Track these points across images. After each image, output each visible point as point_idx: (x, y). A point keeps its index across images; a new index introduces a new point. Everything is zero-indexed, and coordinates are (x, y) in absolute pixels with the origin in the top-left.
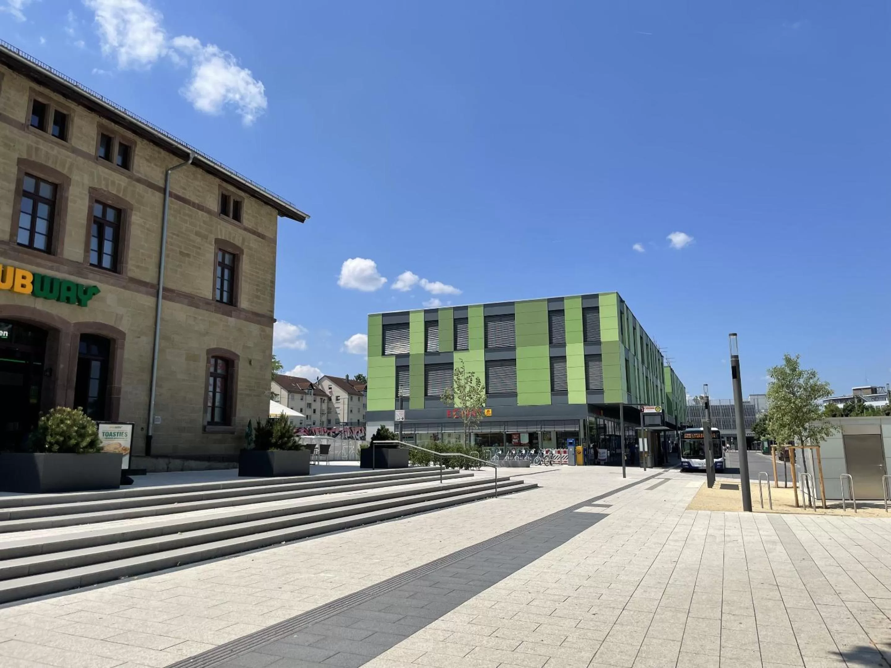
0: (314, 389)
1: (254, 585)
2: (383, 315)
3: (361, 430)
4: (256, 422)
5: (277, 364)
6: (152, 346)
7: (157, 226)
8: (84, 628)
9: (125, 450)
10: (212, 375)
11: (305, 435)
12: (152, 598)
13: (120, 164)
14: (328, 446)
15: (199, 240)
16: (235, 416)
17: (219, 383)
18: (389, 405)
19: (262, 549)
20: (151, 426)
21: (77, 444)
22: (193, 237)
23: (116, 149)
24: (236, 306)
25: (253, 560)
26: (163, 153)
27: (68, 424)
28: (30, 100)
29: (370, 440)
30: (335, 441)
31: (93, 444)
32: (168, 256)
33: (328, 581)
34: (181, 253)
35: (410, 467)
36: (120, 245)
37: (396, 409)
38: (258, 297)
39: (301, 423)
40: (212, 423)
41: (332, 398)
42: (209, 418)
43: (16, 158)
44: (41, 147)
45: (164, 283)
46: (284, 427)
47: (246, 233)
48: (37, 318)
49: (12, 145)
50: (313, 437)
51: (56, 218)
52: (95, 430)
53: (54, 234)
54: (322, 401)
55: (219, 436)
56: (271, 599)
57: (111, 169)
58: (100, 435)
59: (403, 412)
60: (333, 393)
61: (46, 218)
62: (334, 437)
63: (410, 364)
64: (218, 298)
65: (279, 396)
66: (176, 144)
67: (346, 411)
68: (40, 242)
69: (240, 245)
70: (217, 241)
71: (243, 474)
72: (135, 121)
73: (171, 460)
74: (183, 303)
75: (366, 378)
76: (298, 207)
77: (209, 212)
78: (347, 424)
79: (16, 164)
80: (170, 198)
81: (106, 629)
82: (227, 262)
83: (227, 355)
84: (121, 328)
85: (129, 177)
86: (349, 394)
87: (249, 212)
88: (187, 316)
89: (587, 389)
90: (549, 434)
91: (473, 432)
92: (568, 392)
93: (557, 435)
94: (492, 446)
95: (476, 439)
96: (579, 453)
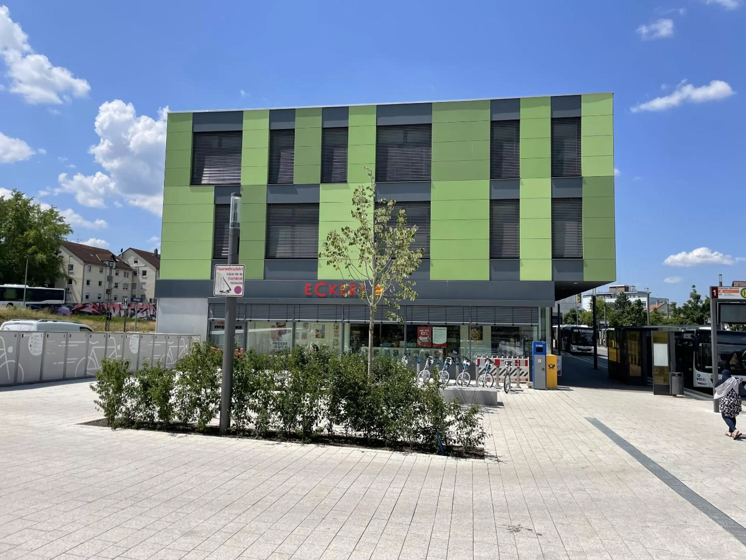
0: (116, 262)
2: (194, 116)
5: (65, 228)
39: (99, 298)
41: (138, 273)
54: (126, 275)
60: (139, 267)
89: (554, 257)
90: (480, 329)
91: (349, 322)
92: (519, 260)
93: (492, 331)
94: (379, 346)
95: (351, 334)
96: (551, 366)
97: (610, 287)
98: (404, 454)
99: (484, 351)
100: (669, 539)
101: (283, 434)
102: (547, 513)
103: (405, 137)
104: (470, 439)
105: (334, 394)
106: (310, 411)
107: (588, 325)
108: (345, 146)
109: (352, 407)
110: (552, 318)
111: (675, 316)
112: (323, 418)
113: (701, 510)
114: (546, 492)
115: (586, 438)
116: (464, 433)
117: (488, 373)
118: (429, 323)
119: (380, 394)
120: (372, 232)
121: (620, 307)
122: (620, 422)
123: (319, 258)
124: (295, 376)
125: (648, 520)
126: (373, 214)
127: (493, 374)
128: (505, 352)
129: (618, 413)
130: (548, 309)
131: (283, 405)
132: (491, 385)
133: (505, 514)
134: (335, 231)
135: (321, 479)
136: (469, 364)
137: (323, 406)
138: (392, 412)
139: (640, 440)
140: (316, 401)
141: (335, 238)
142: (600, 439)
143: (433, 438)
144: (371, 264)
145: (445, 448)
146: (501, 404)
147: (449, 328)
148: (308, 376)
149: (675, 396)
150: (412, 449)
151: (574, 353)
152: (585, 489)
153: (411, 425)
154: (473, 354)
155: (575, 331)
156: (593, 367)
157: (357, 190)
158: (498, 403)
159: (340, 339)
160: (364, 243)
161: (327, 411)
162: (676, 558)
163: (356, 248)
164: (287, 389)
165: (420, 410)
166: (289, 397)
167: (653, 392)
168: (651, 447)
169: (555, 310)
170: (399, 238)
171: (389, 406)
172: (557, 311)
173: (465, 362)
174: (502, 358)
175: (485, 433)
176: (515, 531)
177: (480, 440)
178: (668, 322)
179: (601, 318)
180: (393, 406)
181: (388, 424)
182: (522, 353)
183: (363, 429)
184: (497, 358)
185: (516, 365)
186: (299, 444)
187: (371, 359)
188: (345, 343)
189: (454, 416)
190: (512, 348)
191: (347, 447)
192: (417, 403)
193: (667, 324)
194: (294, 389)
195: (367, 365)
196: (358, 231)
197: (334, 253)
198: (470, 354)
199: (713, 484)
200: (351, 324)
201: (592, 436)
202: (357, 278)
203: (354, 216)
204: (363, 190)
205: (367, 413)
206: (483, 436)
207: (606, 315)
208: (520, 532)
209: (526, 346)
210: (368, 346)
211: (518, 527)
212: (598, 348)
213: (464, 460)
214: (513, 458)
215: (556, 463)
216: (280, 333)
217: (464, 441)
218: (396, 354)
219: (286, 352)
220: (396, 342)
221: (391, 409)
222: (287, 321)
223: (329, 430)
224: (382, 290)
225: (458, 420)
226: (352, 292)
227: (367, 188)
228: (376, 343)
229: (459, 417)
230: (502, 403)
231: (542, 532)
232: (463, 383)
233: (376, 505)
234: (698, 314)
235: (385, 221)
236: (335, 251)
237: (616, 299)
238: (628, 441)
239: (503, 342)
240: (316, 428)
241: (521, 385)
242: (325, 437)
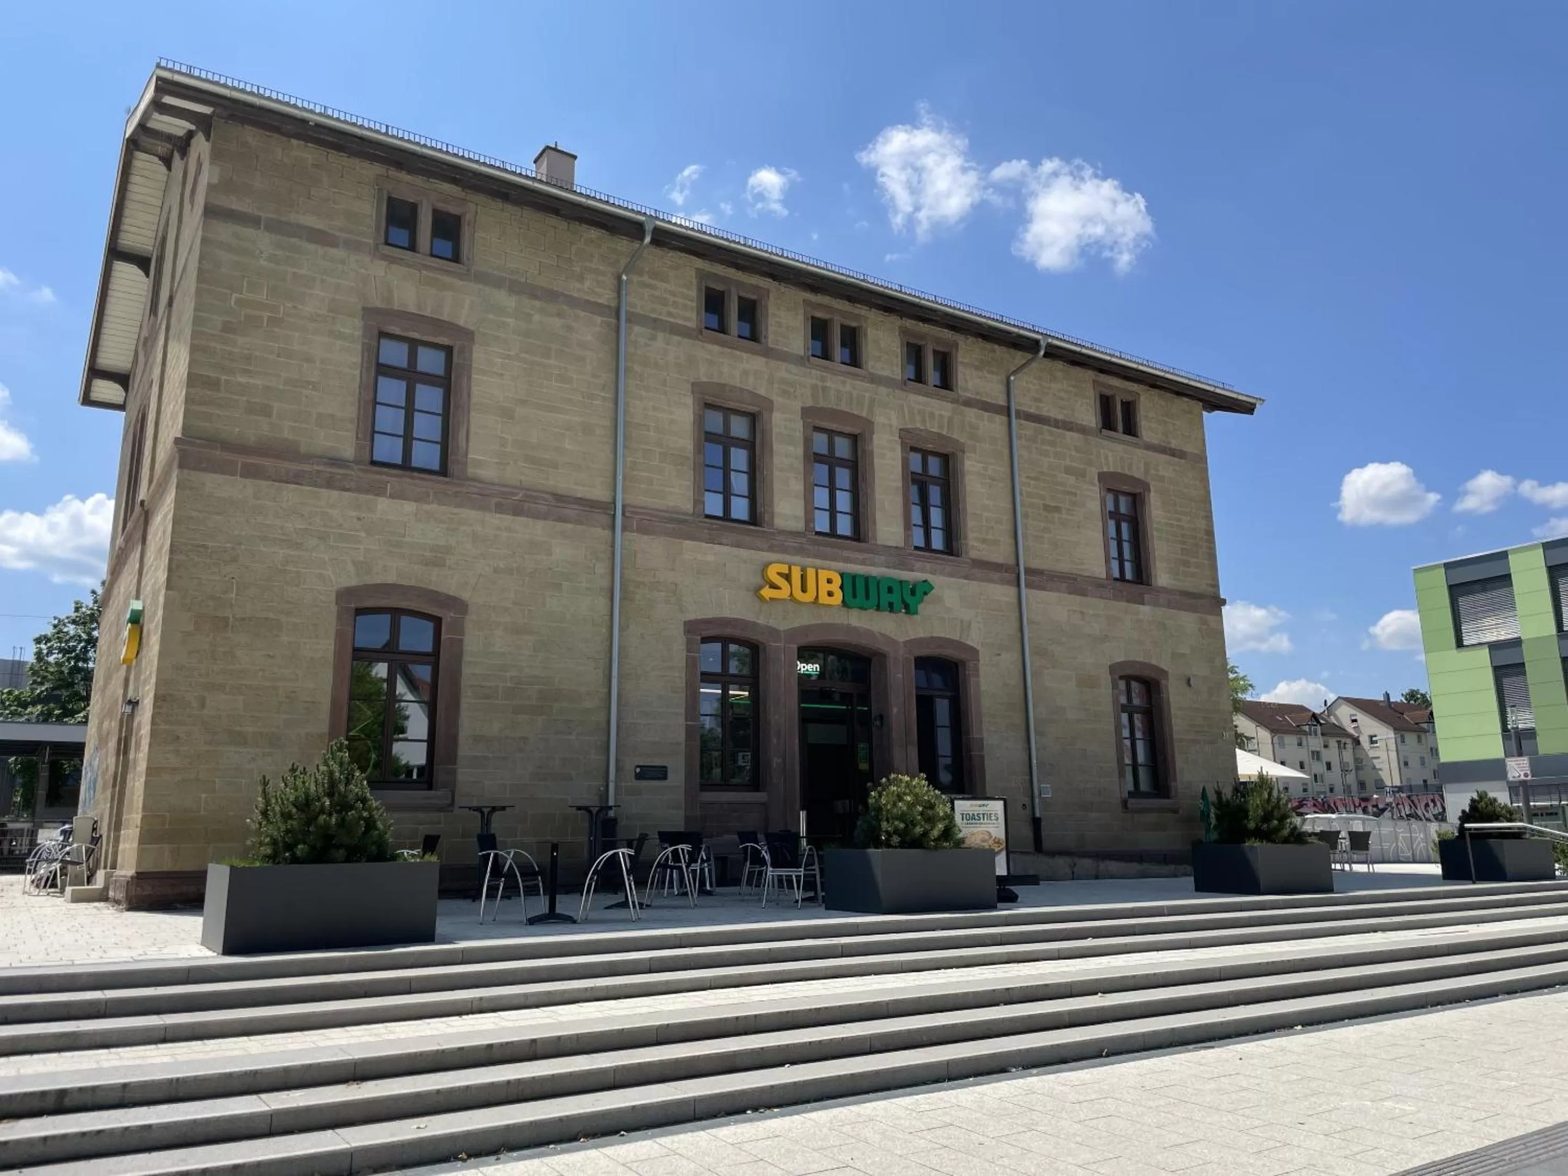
0: (1321, 724)
1: (1247, 1112)
2: (1447, 566)
3: (1433, 801)
4: (1213, 790)
5: (1242, 683)
6: (1020, 666)
7: (1004, 469)
8: (954, 1159)
9: (998, 843)
10: (1124, 708)
11: (1316, 812)
12: (1064, 1114)
13: (938, 383)
14: (1367, 835)
15: (1072, 480)
16: (1175, 780)
17: (1138, 723)
18: (1493, 748)
19: (1256, 1037)
20: (1037, 801)
21: (925, 834)
22: (1062, 477)
23: (930, 362)
24: (1149, 584)
25: (1241, 1059)
26: (1000, 351)
27: (909, 802)
28: (806, 319)
29: (1458, 822)
30: (1379, 825)
31: (948, 833)
32: (1026, 516)
33: (1403, 1119)
34: (1047, 508)
35: (1561, 878)
36: (953, 511)
37: (1506, 756)
38: (1186, 564)
39: (1305, 790)
40: (1136, 793)
41: (1361, 739)
42: (1130, 786)
43: (799, 408)
44: (829, 384)
45: (1025, 562)
46: (1269, 800)
47: (1150, 453)
48: (853, 640)
49: (792, 390)
50: (1333, 816)
51: (862, 485)
52: (948, 810)
53: (861, 510)
54: (1341, 746)
55: (1151, 818)
56: (1286, 1144)
57: (927, 395)
58: (958, 819)
59: (1524, 761)
60: (1362, 728)
61: (848, 488)
62: (1377, 815)
63: (1527, 659)
64: (1116, 574)
65: (1255, 741)
66: (1016, 330)
67: (1395, 765)
68: (844, 526)
69: (1142, 477)
70: (1103, 477)
71: (1203, 887)
72: (951, 311)
73: (1076, 860)
74: (1058, 590)
75: (1428, 696)
76: (1238, 389)
77: (1083, 430)
78: (1400, 789)
79: (800, 417)
80: (1018, 420)
81: (990, 1166)
82: (1123, 510)
83: (1146, 673)
84: (969, 643)
85: (954, 401)
86: (1396, 730)
87: (1151, 415)
88: (1069, 611)
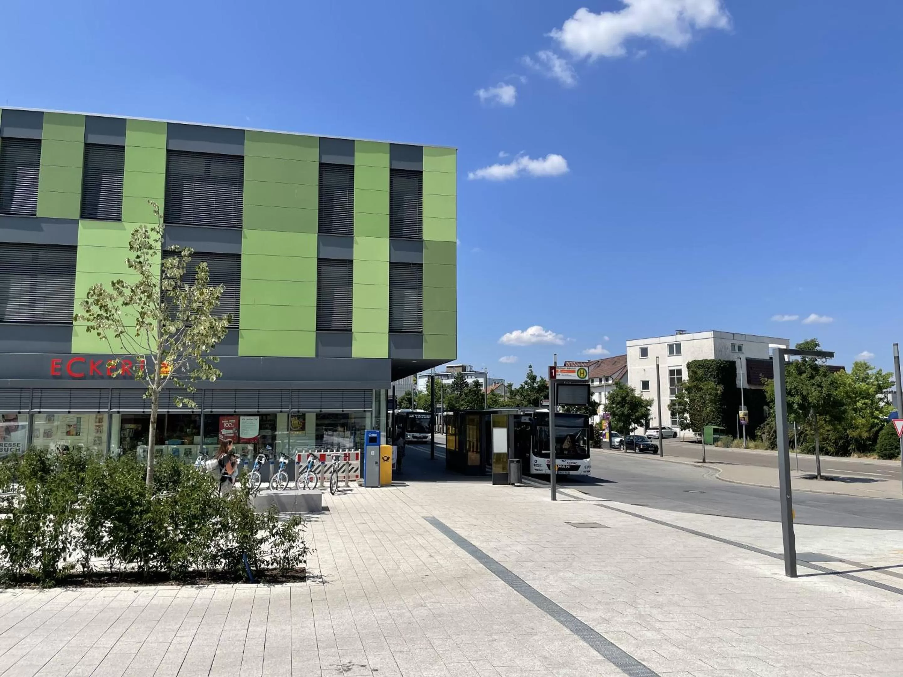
89: (392, 330)
90: (302, 417)
91: (119, 412)
92: (352, 334)
93: (317, 419)
94: (164, 444)
95: (122, 429)
96: (386, 459)
97: (447, 367)
98: (197, 588)
99: (306, 444)
100: (517, 652)
101: (9, 579)
102: (383, 639)
103: (208, 170)
104: (288, 558)
105: (94, 514)
106: (54, 542)
107: (424, 410)
108: (119, 170)
109: (122, 531)
110: (388, 401)
111: (511, 398)
112: (74, 550)
113: (547, 612)
114: (381, 614)
115: (424, 541)
116: (281, 551)
117: (311, 471)
118: (235, 412)
119: (165, 510)
120: (158, 289)
121: (457, 389)
122: (460, 519)
123: (74, 323)
124: (30, 493)
125: (494, 632)
126: (160, 266)
127: (317, 472)
128: (332, 444)
129: (458, 509)
130: (383, 392)
131: (9, 536)
132: (313, 486)
133: (333, 650)
134: (101, 285)
135: (69, 638)
136: (287, 461)
137: (75, 533)
138: (181, 533)
139: (481, 538)
140: (64, 526)
141: (101, 294)
142: (439, 540)
143: (238, 562)
144: (155, 332)
145: (254, 573)
146: (326, 509)
147: (262, 418)
148: (52, 491)
149: (513, 484)
150: (208, 580)
151: (410, 443)
152: (425, 603)
153: (209, 547)
154: (292, 449)
155: (411, 416)
156: (430, 457)
157: (137, 231)
158: (323, 507)
159: (105, 437)
160: (145, 303)
161: (82, 540)
162: (527, 674)
163: (134, 310)
164: (17, 512)
165: (222, 526)
166: (20, 523)
167: (492, 482)
168: (493, 544)
169: (390, 393)
170: (198, 299)
171: (177, 525)
172: (392, 394)
173: (282, 459)
174: (328, 452)
175: (307, 548)
176: (345, 670)
177: (301, 558)
178: (505, 404)
179: (438, 402)
180: (183, 524)
181: (175, 550)
182: (352, 445)
183: (137, 559)
184: (322, 452)
185: (345, 460)
186: (35, 590)
187: (152, 462)
188: (112, 441)
189: (269, 530)
190: (341, 440)
191: (112, 586)
192: (218, 517)
193: (503, 406)
194: (29, 510)
195: (146, 471)
196: (137, 287)
197: (98, 315)
198: (289, 448)
199: (557, 580)
200: (122, 415)
201: (431, 539)
202: (133, 352)
203: (131, 266)
204: (146, 231)
205: (144, 537)
206: (305, 552)
207: (444, 397)
208: (352, 671)
209: (357, 436)
210: (147, 444)
211: (348, 665)
212: (435, 435)
213: (280, 586)
214: (342, 575)
215: (392, 576)
216: (8, 430)
217: (280, 562)
218: (188, 453)
219: (16, 458)
220: (188, 438)
221: (180, 529)
222: (19, 413)
223: (84, 566)
224: (170, 368)
225: (273, 535)
226: (125, 371)
227: (152, 230)
228: (160, 441)
229: (274, 531)
230: (327, 507)
231: (377, 667)
232: (279, 486)
233: (156, 664)
234: (533, 396)
235: (178, 276)
236: (100, 313)
237: (453, 380)
238: (469, 540)
239: (330, 433)
240: (64, 564)
241: (350, 483)
242: (78, 576)
